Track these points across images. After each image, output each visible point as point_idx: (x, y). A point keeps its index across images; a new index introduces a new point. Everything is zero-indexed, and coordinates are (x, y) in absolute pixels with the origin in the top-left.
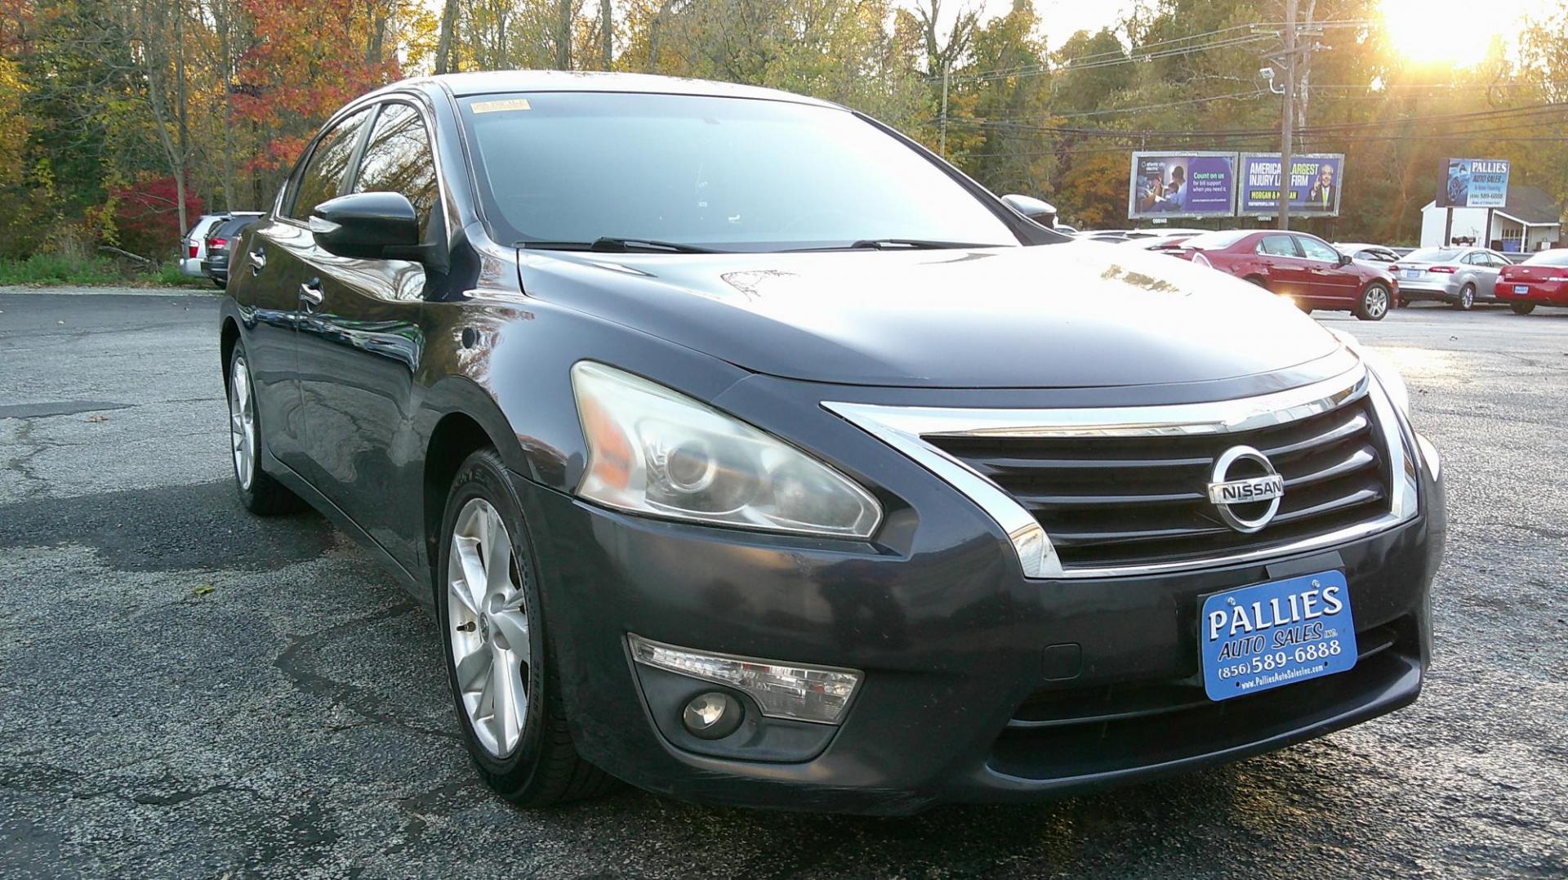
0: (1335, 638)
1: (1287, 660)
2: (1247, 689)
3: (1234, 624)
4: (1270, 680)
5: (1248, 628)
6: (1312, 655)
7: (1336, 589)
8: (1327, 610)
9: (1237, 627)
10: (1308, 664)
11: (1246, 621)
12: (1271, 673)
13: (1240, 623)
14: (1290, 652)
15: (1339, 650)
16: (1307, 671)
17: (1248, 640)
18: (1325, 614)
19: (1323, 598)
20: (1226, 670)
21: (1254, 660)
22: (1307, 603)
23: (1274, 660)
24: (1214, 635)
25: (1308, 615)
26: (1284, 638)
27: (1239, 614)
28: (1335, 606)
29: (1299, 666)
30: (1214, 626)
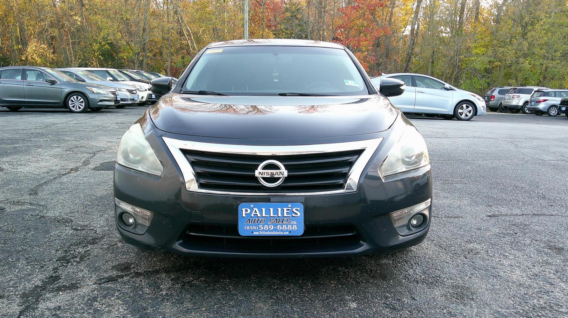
0: (295, 224)
1: (274, 228)
2: (255, 234)
3: (253, 213)
4: (266, 233)
5: (259, 215)
6: (285, 228)
7: (299, 209)
8: (293, 215)
9: (254, 214)
10: (282, 231)
11: (258, 213)
12: (267, 231)
13: (256, 214)
14: (275, 226)
15: (296, 228)
16: (282, 233)
17: (258, 219)
18: (292, 216)
19: (293, 211)
20: (248, 227)
21: (260, 226)
22: (285, 211)
23: (268, 227)
24: (244, 215)
25: (285, 215)
26: (274, 221)
27: (255, 211)
28: (297, 214)
29: (278, 231)
30: (244, 213)
